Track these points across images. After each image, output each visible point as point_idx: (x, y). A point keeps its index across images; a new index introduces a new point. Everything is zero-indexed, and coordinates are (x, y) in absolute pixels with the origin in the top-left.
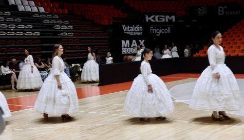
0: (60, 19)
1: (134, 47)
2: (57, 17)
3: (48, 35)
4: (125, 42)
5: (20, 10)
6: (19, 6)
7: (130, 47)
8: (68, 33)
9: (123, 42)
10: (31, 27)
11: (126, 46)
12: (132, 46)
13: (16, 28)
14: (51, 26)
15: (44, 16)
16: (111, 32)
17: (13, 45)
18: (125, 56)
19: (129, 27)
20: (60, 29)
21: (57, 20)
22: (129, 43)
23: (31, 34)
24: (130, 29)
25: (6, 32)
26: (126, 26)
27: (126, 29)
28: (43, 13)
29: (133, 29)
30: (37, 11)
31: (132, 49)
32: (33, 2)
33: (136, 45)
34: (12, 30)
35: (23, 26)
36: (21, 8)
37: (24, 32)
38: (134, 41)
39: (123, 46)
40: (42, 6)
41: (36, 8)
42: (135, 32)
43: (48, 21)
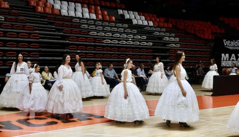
0: (167, 31)
1: (233, 60)
2: (164, 30)
3: (158, 46)
4: (225, 55)
5: (134, 23)
6: (133, 20)
7: (229, 60)
8: (175, 44)
9: (223, 55)
10: (145, 37)
11: (225, 59)
12: (231, 60)
13: (133, 38)
14: (160, 38)
15: (154, 29)
16: (212, 45)
17: (131, 53)
18: (224, 69)
19: (229, 42)
20: (169, 41)
21: (165, 32)
22: (228, 57)
23: (146, 44)
24: (230, 44)
25: (126, 41)
26: (227, 41)
27: (227, 43)
28: (152, 26)
29: (233, 43)
30: (147, 24)
31: (230, 62)
32: (144, 17)
33: (235, 59)
34: (130, 39)
35: (139, 37)
36: (135, 22)
37: (140, 42)
38: (233, 55)
39: (222, 59)
40: (150, 21)
41: (146, 22)
42: (235, 46)
43: (158, 33)
